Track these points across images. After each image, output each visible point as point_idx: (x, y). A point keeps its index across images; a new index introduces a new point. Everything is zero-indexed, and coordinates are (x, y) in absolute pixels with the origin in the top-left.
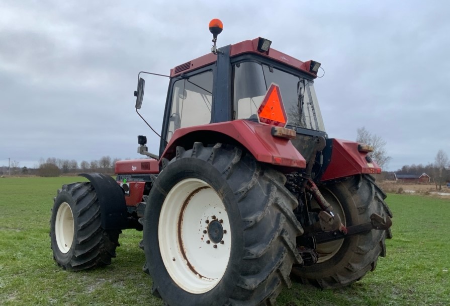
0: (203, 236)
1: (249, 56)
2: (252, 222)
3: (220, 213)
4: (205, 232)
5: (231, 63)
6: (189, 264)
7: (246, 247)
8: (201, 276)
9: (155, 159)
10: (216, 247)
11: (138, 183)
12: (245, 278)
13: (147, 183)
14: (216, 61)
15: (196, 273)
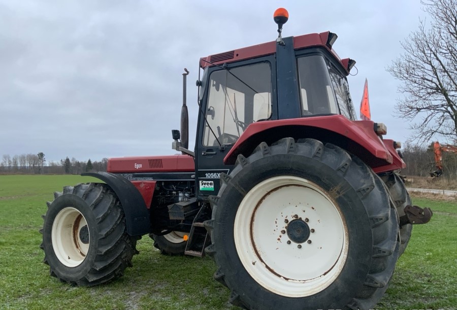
0: (280, 236)
1: (318, 50)
2: (382, 219)
3: (304, 211)
4: (283, 232)
5: (296, 56)
6: (267, 267)
7: (374, 244)
8: (287, 279)
9: (191, 155)
10: (300, 247)
11: (144, 183)
12: (373, 276)
13: (157, 182)
14: (275, 53)
15: (280, 276)
